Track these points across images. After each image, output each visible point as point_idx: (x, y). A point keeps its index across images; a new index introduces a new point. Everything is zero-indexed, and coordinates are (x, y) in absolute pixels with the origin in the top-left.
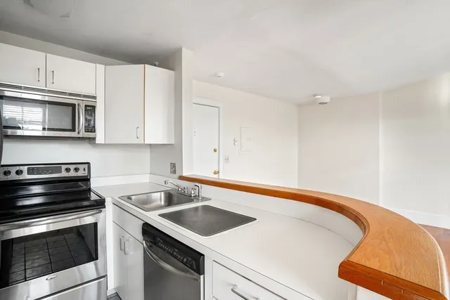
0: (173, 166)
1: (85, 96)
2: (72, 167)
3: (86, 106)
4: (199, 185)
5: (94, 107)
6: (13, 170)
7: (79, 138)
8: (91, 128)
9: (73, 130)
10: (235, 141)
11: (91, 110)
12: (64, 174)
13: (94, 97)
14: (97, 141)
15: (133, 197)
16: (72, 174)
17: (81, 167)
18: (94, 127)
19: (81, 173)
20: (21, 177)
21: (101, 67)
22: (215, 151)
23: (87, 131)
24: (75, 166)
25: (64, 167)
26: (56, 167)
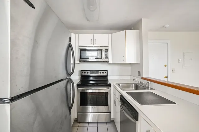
0: (139, 73)
1: (105, 46)
2: (102, 72)
3: (105, 50)
4: (149, 82)
5: (108, 50)
6: (86, 72)
7: (103, 61)
8: (107, 58)
9: (101, 59)
10: (179, 60)
11: (107, 51)
12: (99, 74)
13: (108, 46)
14: (109, 62)
15: (121, 84)
16: (102, 74)
17: (105, 72)
18: (108, 57)
19: (105, 74)
20: (88, 74)
21: (110, 35)
22: (165, 66)
23: (106, 59)
24: (103, 71)
25: (99, 71)
26: (97, 71)
